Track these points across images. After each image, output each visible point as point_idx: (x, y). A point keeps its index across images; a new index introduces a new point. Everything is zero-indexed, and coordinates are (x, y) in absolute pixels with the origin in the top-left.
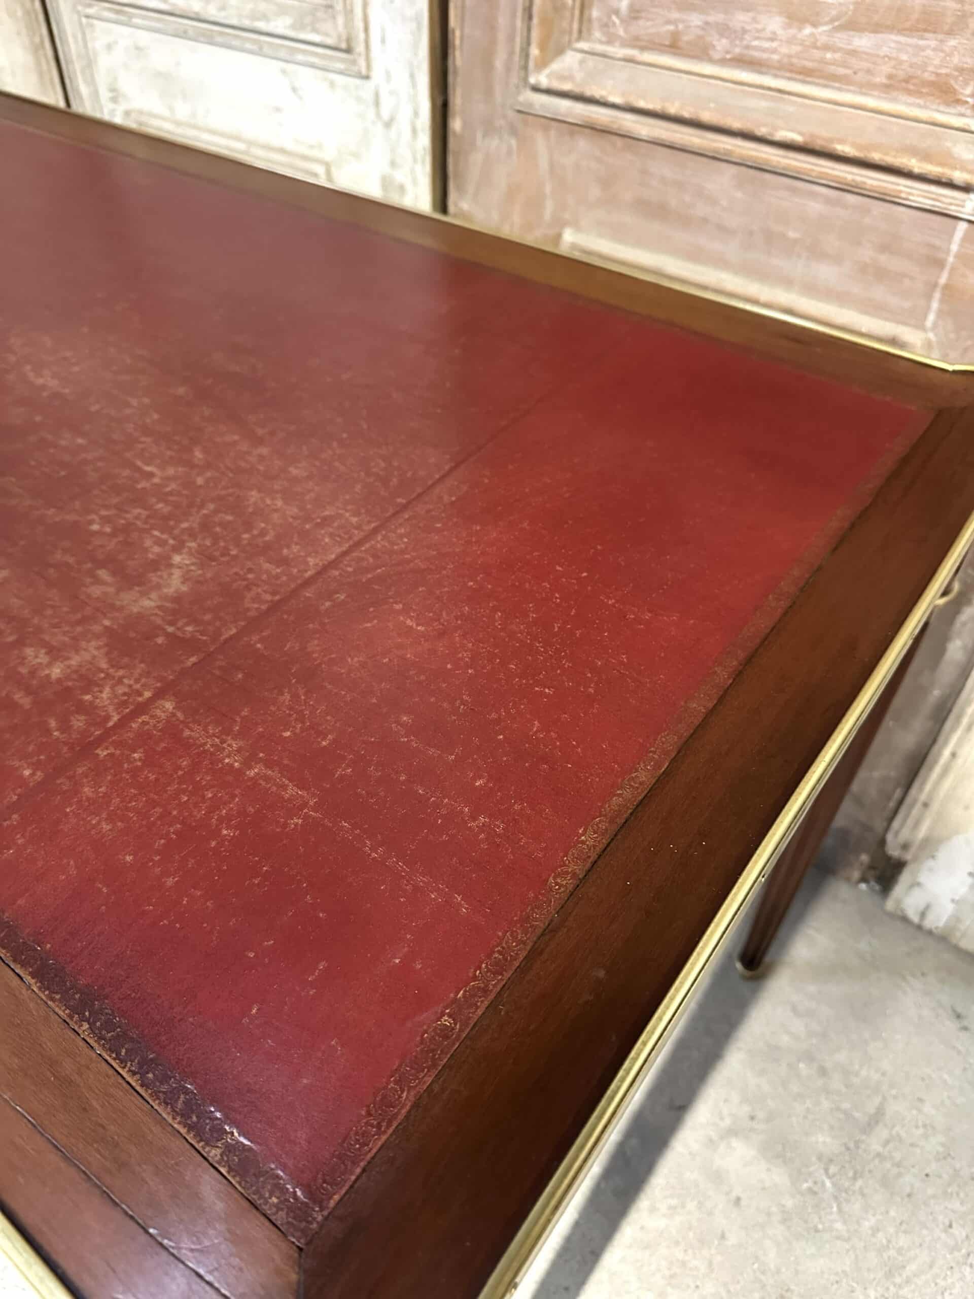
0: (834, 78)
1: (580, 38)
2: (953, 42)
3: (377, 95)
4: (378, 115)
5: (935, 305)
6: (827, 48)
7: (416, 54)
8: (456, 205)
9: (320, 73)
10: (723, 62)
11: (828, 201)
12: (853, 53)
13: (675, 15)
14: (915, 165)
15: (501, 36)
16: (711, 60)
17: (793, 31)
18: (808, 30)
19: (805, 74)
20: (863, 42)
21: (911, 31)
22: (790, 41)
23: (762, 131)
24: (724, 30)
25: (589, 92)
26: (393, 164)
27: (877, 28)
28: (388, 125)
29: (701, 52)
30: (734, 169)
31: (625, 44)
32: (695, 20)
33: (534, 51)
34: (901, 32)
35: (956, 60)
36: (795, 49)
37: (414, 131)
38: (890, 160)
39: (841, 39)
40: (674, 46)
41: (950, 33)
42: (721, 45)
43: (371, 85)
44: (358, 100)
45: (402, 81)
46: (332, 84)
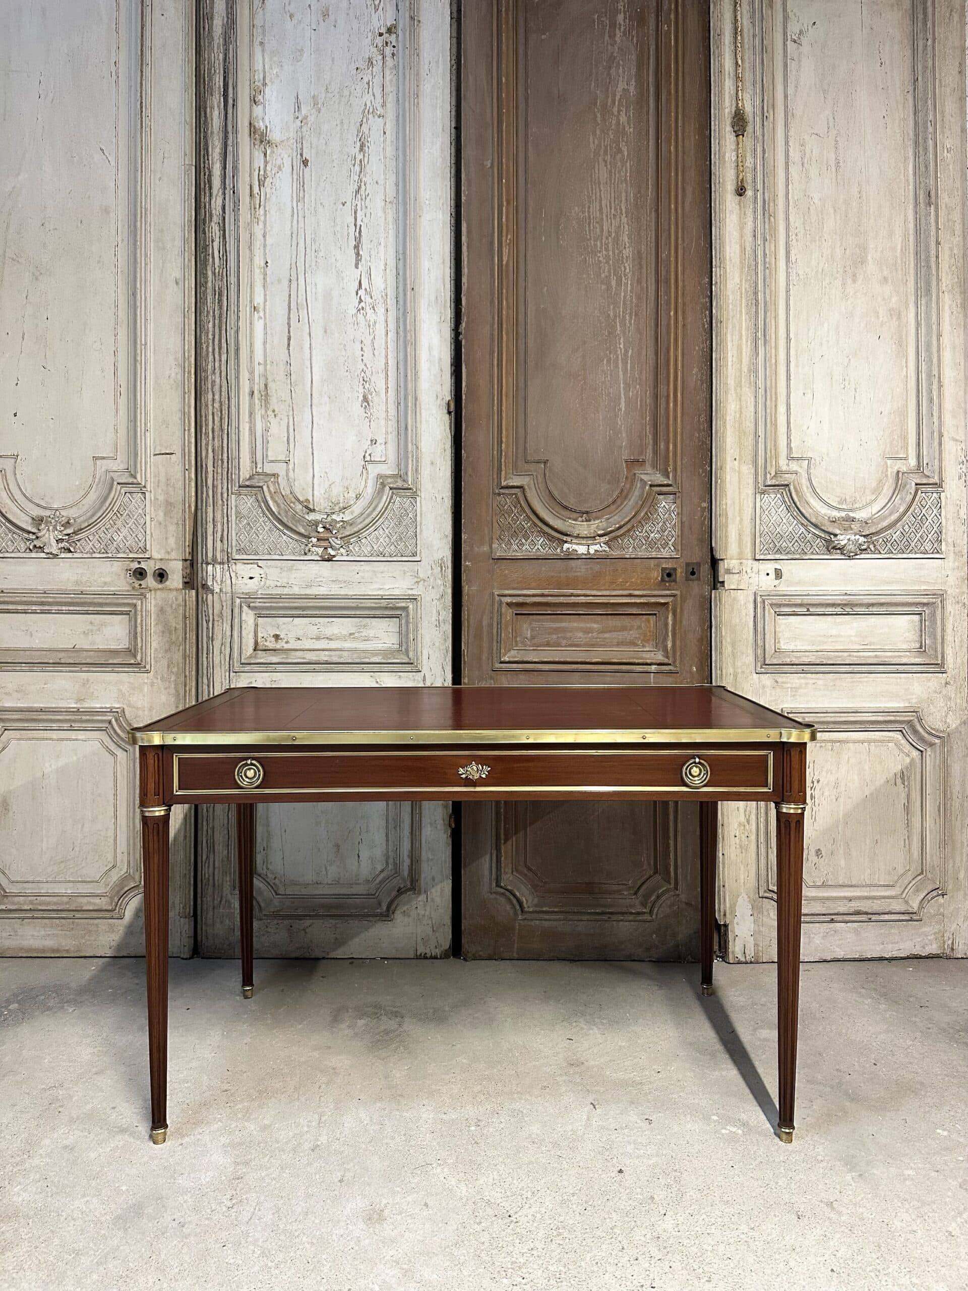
0: (601, 645)
1: (517, 646)
2: (631, 632)
3: (425, 676)
6: (597, 638)
7: (445, 660)
9: (394, 674)
10: (566, 646)
11: (611, 676)
12: (605, 638)
13: (547, 636)
14: (637, 661)
15: (485, 650)
16: (562, 647)
17: (586, 636)
18: (590, 635)
19: (593, 645)
20: (607, 635)
21: (620, 631)
22: (586, 638)
23: (588, 660)
24: (564, 638)
25: (525, 659)
27: (610, 632)
29: (559, 645)
30: (579, 673)
31: (530, 646)
32: (554, 636)
33: (503, 651)
34: (617, 631)
35: (634, 636)
36: (588, 640)
38: (628, 661)
39: (601, 635)
40: (548, 645)
41: (630, 630)
42: (564, 642)
43: (422, 674)
44: (414, 680)
45: (438, 670)
46: (400, 677)
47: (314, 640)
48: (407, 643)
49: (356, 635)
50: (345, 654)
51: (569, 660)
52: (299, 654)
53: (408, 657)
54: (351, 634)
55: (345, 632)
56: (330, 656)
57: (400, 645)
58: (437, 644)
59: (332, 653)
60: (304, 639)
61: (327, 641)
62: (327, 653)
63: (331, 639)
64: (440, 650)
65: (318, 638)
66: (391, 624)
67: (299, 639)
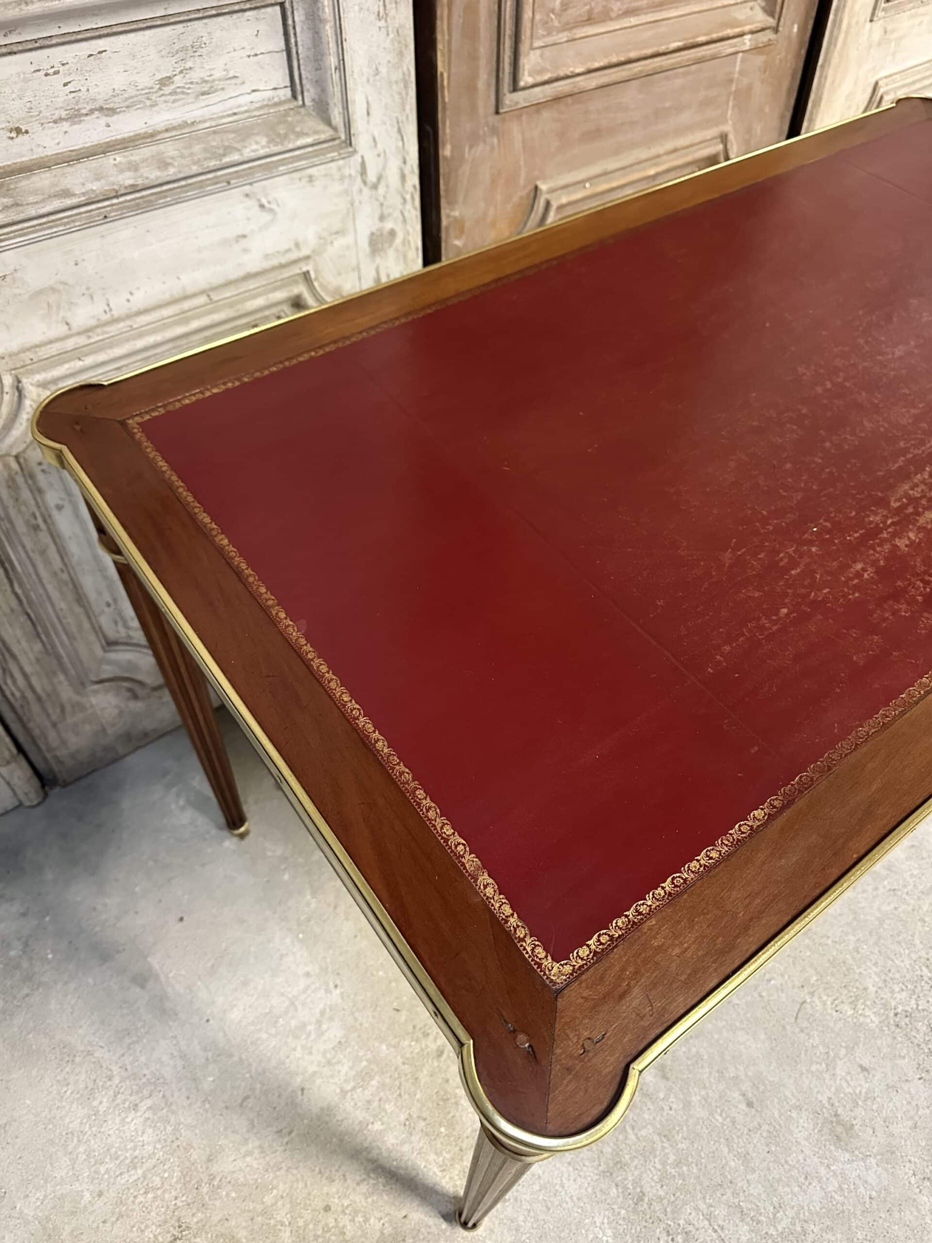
1: (538, 36)
3: (363, 164)
4: (365, 182)
5: (731, 104)
7: (404, 110)
8: (448, 216)
23: (662, 49)
26: (382, 218)
28: (375, 187)
31: (561, 31)
37: (403, 177)
43: (357, 158)
44: (342, 179)
45: (389, 142)
46: (311, 179)
47: (66, 126)
48: (320, 84)
49: (178, 80)
50: (170, 149)
51: (633, 55)
52: (42, 180)
53: (328, 122)
54: (165, 82)
55: (145, 81)
56: (134, 167)
57: (295, 89)
58: (383, 70)
59: (136, 155)
60: (34, 127)
61: (104, 120)
62: (120, 158)
63: (112, 111)
64: (390, 83)
65: (75, 116)
66: (262, 27)
67: (18, 131)
